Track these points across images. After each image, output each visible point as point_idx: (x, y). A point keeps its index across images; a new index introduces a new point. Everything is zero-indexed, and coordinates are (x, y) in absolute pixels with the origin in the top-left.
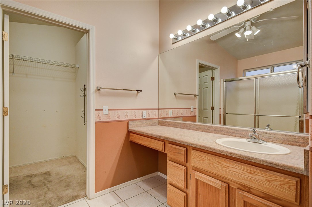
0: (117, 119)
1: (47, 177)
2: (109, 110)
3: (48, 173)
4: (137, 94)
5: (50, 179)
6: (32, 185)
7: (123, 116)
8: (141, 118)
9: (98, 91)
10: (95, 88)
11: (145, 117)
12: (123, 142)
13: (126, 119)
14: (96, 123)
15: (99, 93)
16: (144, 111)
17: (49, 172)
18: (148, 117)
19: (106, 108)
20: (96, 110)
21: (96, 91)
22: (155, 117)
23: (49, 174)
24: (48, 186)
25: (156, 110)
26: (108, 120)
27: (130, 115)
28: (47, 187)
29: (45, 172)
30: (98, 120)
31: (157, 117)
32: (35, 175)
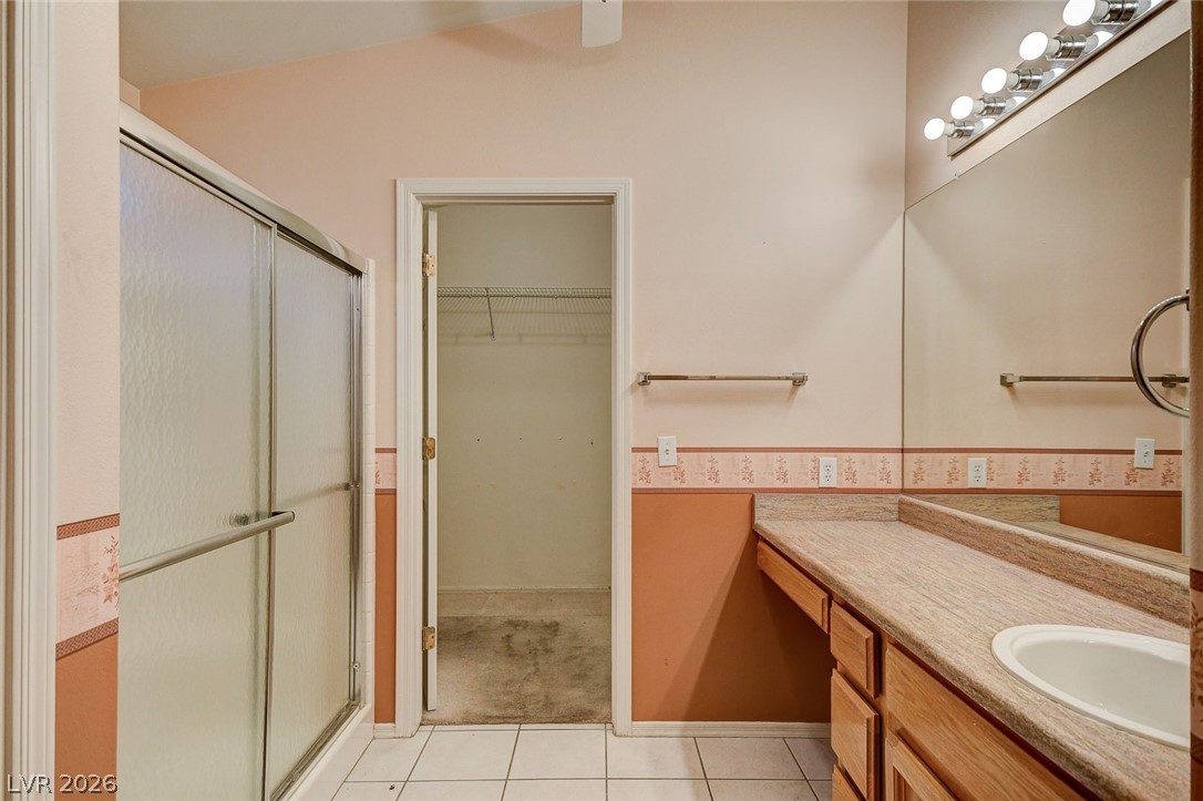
0: (710, 485)
1: (548, 637)
2: (679, 450)
3: (554, 628)
4: (793, 392)
5: (551, 645)
6: (509, 647)
7: (730, 475)
8: (813, 485)
9: (641, 388)
10: (632, 379)
11: (833, 484)
12: (734, 569)
13: (745, 485)
14: (635, 492)
15: (646, 392)
16: (825, 459)
17: (557, 624)
18: (847, 485)
19: (669, 442)
20: (635, 450)
21: (633, 389)
22: (882, 485)
23: (556, 631)
24: (540, 661)
25: (888, 456)
26: (676, 485)
27: (762, 473)
28: (536, 664)
29: (548, 622)
30: (642, 485)
31: (896, 484)
32: (526, 625)
